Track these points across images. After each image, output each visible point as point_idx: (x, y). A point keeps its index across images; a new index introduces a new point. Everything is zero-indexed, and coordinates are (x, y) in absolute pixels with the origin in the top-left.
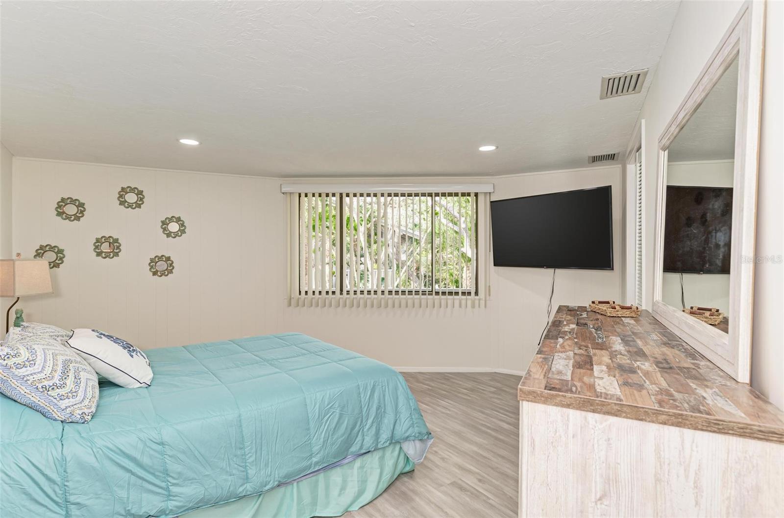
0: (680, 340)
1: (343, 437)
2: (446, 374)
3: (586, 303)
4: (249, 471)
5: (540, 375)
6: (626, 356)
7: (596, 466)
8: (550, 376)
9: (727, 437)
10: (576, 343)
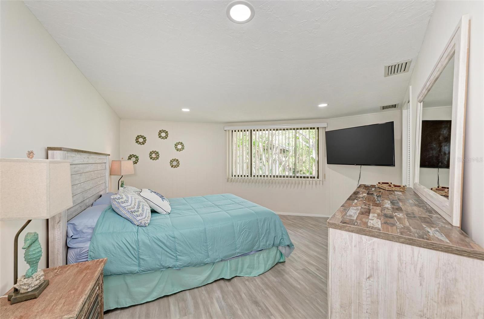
0: (426, 204)
1: (251, 242)
2: (302, 217)
3: (375, 183)
4: (209, 253)
5: (340, 217)
6: (391, 210)
7: (366, 262)
8: (345, 217)
9: (438, 252)
10: (364, 203)
